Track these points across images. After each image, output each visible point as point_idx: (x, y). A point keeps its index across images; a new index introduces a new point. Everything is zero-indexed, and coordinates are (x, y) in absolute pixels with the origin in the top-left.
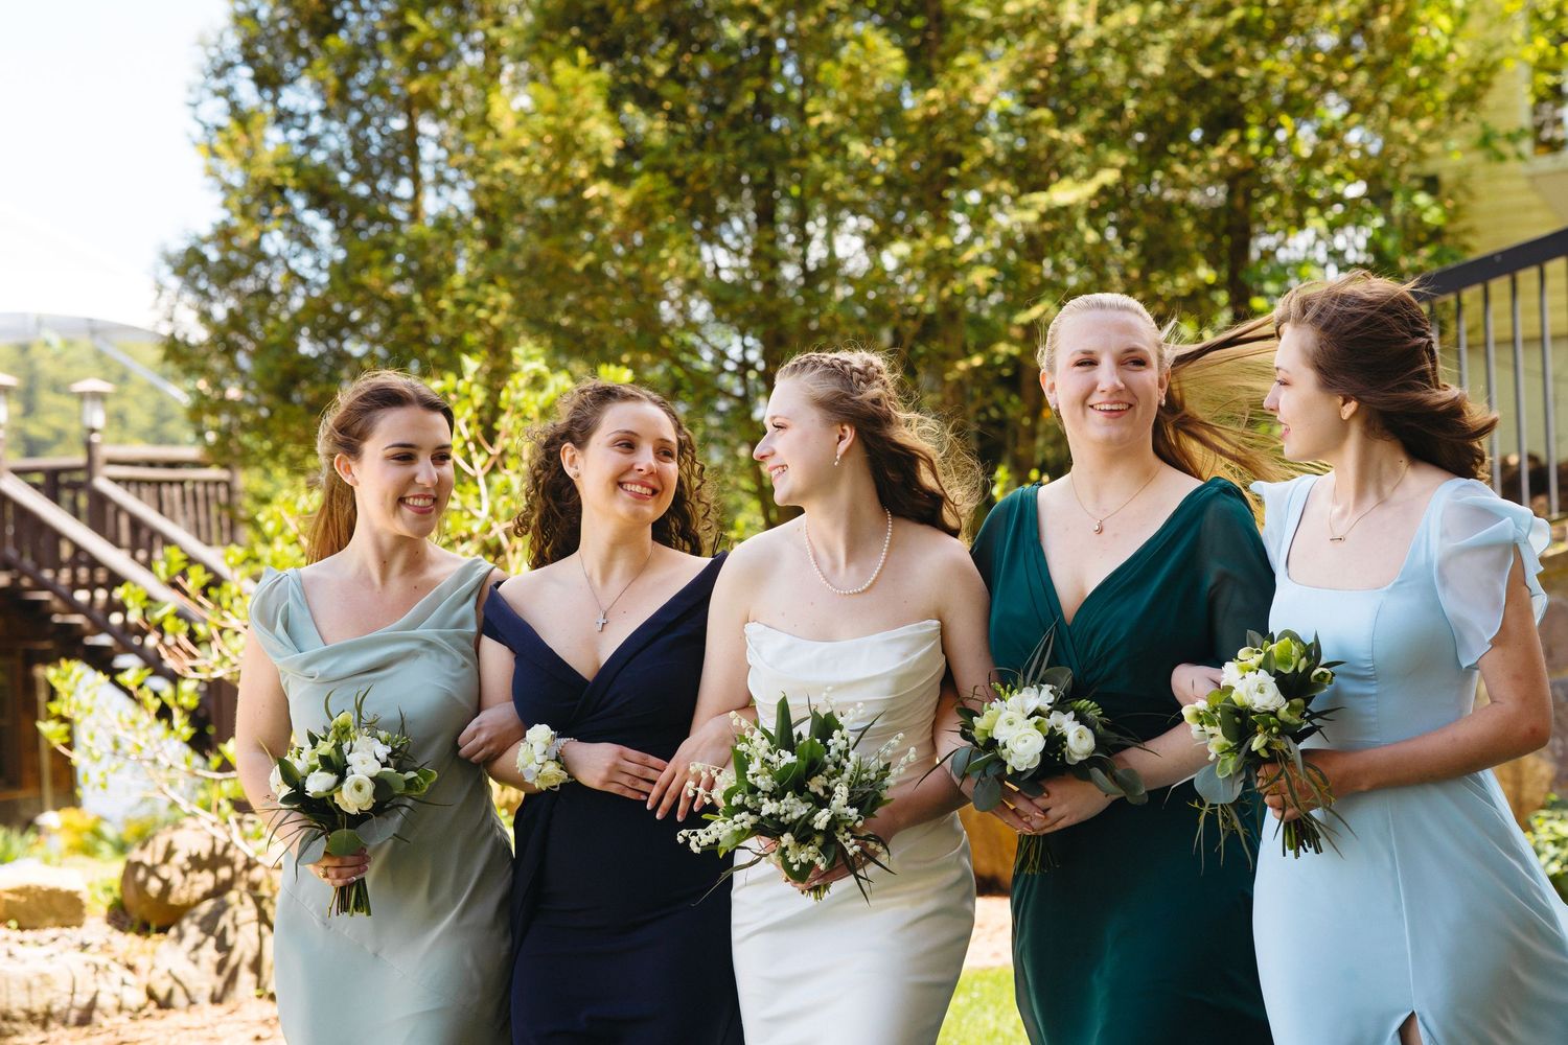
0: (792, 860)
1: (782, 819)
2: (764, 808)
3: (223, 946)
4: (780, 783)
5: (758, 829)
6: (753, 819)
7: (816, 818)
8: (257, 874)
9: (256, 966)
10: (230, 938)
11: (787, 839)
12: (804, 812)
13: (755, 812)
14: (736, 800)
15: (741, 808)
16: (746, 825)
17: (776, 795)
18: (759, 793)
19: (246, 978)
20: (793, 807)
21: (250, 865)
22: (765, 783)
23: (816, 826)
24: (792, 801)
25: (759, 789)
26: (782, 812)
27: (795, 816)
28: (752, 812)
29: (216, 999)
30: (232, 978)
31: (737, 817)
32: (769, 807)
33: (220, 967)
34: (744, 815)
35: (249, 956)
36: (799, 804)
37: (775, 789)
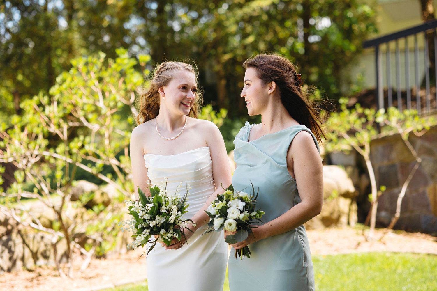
0: (167, 238)
1: (158, 226)
2: (150, 225)
3: (11, 252)
4: (152, 215)
5: (151, 233)
6: (149, 230)
7: (169, 220)
8: (20, 227)
9: (23, 259)
10: (13, 249)
11: (163, 231)
12: (165, 220)
13: (148, 227)
14: (140, 226)
15: (143, 229)
16: (148, 233)
17: (153, 218)
18: (147, 221)
19: (19, 263)
20: (159, 220)
21: (18, 224)
22: (146, 217)
23: (170, 222)
24: (159, 218)
25: (146, 220)
26: (157, 223)
27: (162, 222)
28: (147, 228)
29: (9, 270)
30: (14, 263)
31: (144, 233)
32: (152, 224)
33: (10, 259)
34: (145, 230)
35: (20, 255)
36: (162, 218)
37: (151, 218)
